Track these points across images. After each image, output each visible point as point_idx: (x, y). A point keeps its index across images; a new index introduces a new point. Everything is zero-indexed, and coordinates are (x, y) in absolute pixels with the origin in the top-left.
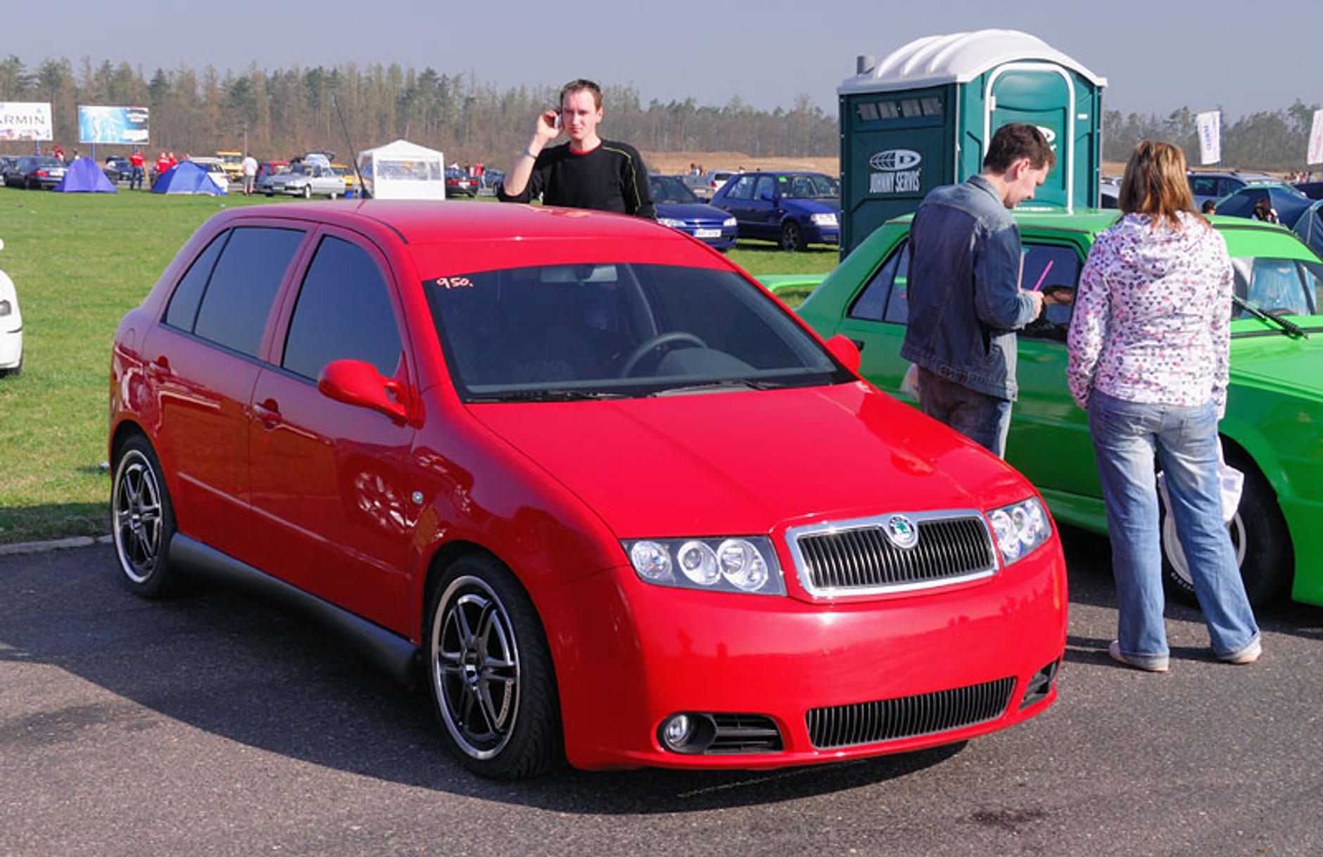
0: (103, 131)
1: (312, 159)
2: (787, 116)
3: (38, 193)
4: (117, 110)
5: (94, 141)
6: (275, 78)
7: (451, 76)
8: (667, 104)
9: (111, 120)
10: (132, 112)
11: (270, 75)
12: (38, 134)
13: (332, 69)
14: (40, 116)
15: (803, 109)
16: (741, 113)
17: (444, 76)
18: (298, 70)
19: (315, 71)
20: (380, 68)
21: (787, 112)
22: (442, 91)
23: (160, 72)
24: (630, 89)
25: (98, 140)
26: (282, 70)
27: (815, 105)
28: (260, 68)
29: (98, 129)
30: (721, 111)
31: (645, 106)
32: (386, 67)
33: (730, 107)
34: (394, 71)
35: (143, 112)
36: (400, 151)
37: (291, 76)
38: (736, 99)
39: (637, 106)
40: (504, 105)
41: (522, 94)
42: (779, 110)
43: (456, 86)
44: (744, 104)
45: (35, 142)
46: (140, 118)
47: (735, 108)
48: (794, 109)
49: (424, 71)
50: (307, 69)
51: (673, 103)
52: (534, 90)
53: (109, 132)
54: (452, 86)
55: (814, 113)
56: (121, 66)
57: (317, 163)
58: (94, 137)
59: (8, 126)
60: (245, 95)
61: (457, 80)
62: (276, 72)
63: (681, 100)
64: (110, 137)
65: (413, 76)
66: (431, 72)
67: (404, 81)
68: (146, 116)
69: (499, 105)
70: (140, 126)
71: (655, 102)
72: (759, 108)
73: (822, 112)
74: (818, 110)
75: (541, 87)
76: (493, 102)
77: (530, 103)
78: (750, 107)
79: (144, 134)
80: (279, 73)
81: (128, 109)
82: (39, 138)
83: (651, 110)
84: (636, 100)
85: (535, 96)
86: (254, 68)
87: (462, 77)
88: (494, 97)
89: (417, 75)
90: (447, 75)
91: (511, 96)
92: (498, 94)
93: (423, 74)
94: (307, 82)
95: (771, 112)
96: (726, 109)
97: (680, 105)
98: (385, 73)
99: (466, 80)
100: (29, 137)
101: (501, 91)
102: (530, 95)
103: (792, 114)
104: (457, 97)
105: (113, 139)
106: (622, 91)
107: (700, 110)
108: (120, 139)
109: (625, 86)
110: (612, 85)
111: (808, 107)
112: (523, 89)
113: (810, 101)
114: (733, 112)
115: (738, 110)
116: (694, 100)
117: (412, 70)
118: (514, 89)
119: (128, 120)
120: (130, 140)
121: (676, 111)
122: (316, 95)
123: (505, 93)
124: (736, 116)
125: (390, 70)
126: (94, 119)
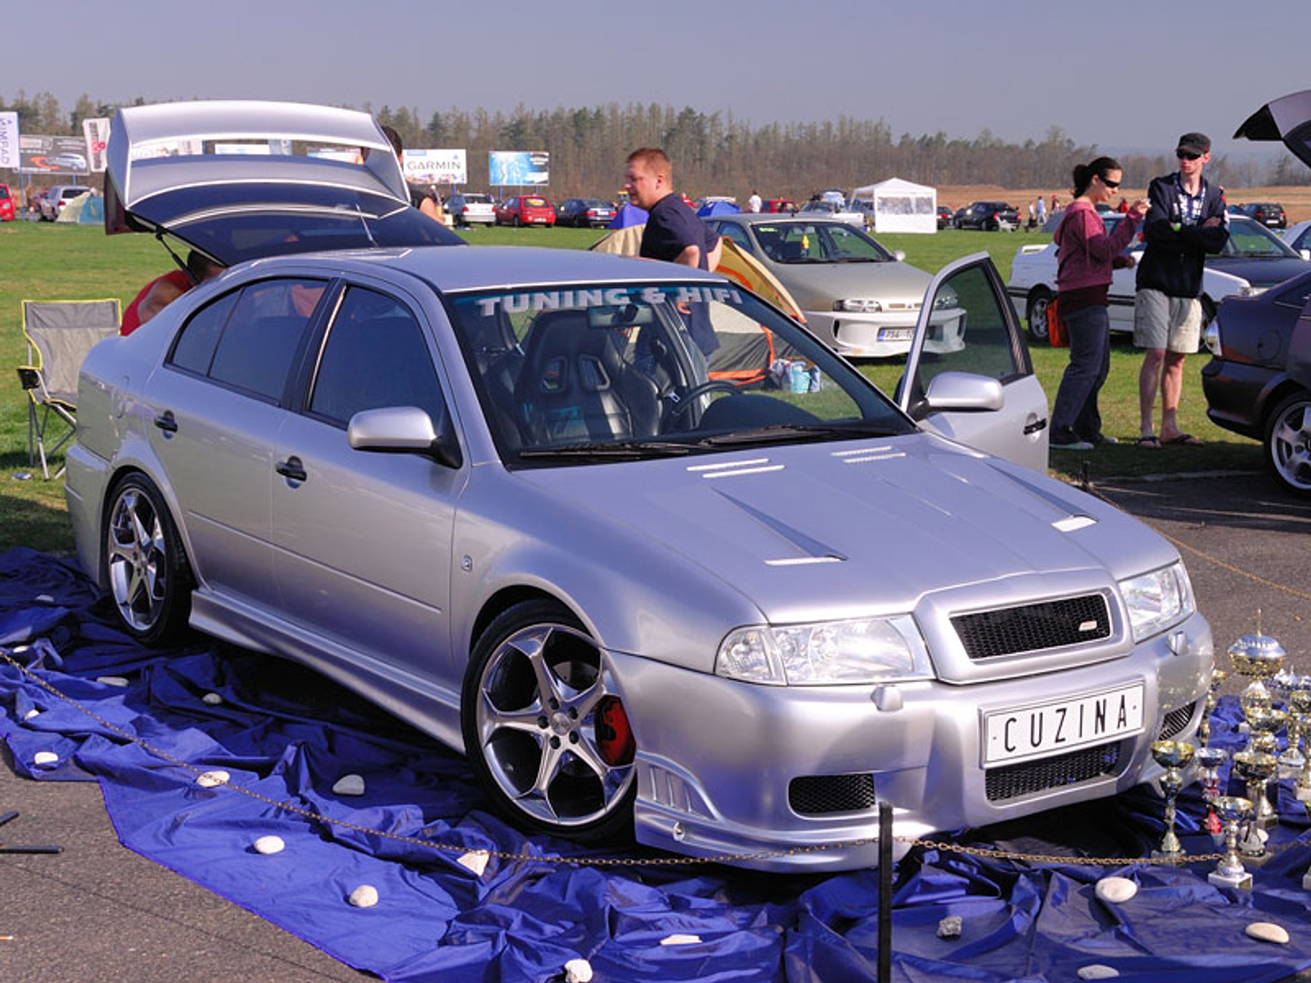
0: (509, 173)
1: (829, 196)
2: (1037, 148)
3: (588, 231)
4: (520, 155)
5: (501, 184)
6: (541, 120)
7: (708, 114)
8: (918, 138)
9: (516, 163)
10: (534, 156)
11: (537, 116)
12: (455, 178)
13: (595, 111)
14: (456, 161)
15: (1055, 141)
16: (992, 146)
17: (702, 115)
18: (563, 110)
19: (580, 112)
20: (640, 109)
21: (1037, 144)
22: (699, 130)
23: (436, 116)
24: (880, 124)
25: (504, 183)
26: (547, 112)
27: (1067, 137)
28: (527, 109)
29: (505, 172)
30: (971, 145)
31: (896, 141)
32: (646, 108)
33: (981, 140)
34: (654, 110)
35: (544, 156)
36: (893, 188)
37: (557, 117)
38: (987, 133)
39: (889, 140)
40: (757, 143)
41: (774, 131)
42: (1029, 143)
43: (713, 125)
44: (994, 137)
45: (452, 185)
46: (541, 161)
47: (985, 141)
48: (1045, 140)
49: (683, 110)
50: (572, 110)
51: (925, 137)
52: (787, 127)
53: (515, 174)
54: (709, 125)
55: (1066, 145)
56: (400, 110)
57: (833, 200)
58: (502, 180)
59: (429, 171)
60: (522, 136)
61: (714, 118)
62: (541, 115)
63: (932, 134)
64: (515, 179)
65: (672, 115)
66: (690, 111)
67: (663, 121)
68: (546, 160)
69: (751, 142)
70: (541, 169)
71: (907, 136)
72: (1008, 141)
73: (1074, 145)
74: (1069, 141)
75: (793, 123)
76: (746, 140)
77: (783, 140)
78: (1000, 141)
79: (544, 176)
80: (544, 115)
81: (532, 153)
82: (456, 182)
83: (902, 144)
84: (888, 134)
85: (787, 133)
86: (521, 111)
87: (720, 116)
88: (748, 133)
89: (677, 113)
90: (705, 115)
91: (764, 133)
92: (751, 132)
93: (681, 114)
94: (572, 123)
95: (1022, 145)
96: (977, 142)
97: (931, 139)
98: (646, 113)
99: (723, 118)
100: (447, 181)
101: (755, 128)
102: (782, 131)
103: (1042, 146)
104: (713, 134)
105: (518, 182)
106: (873, 126)
107: (951, 144)
108: (525, 181)
109: (876, 122)
110: (863, 121)
111: (1059, 139)
112: (775, 124)
113: (1061, 133)
114: (983, 146)
115: (988, 143)
116: (945, 135)
117: (672, 109)
118: (768, 127)
119: (531, 163)
120: (532, 182)
121: (928, 145)
122: (581, 135)
123: (757, 130)
124: (986, 149)
125: (650, 111)
126: (502, 163)
